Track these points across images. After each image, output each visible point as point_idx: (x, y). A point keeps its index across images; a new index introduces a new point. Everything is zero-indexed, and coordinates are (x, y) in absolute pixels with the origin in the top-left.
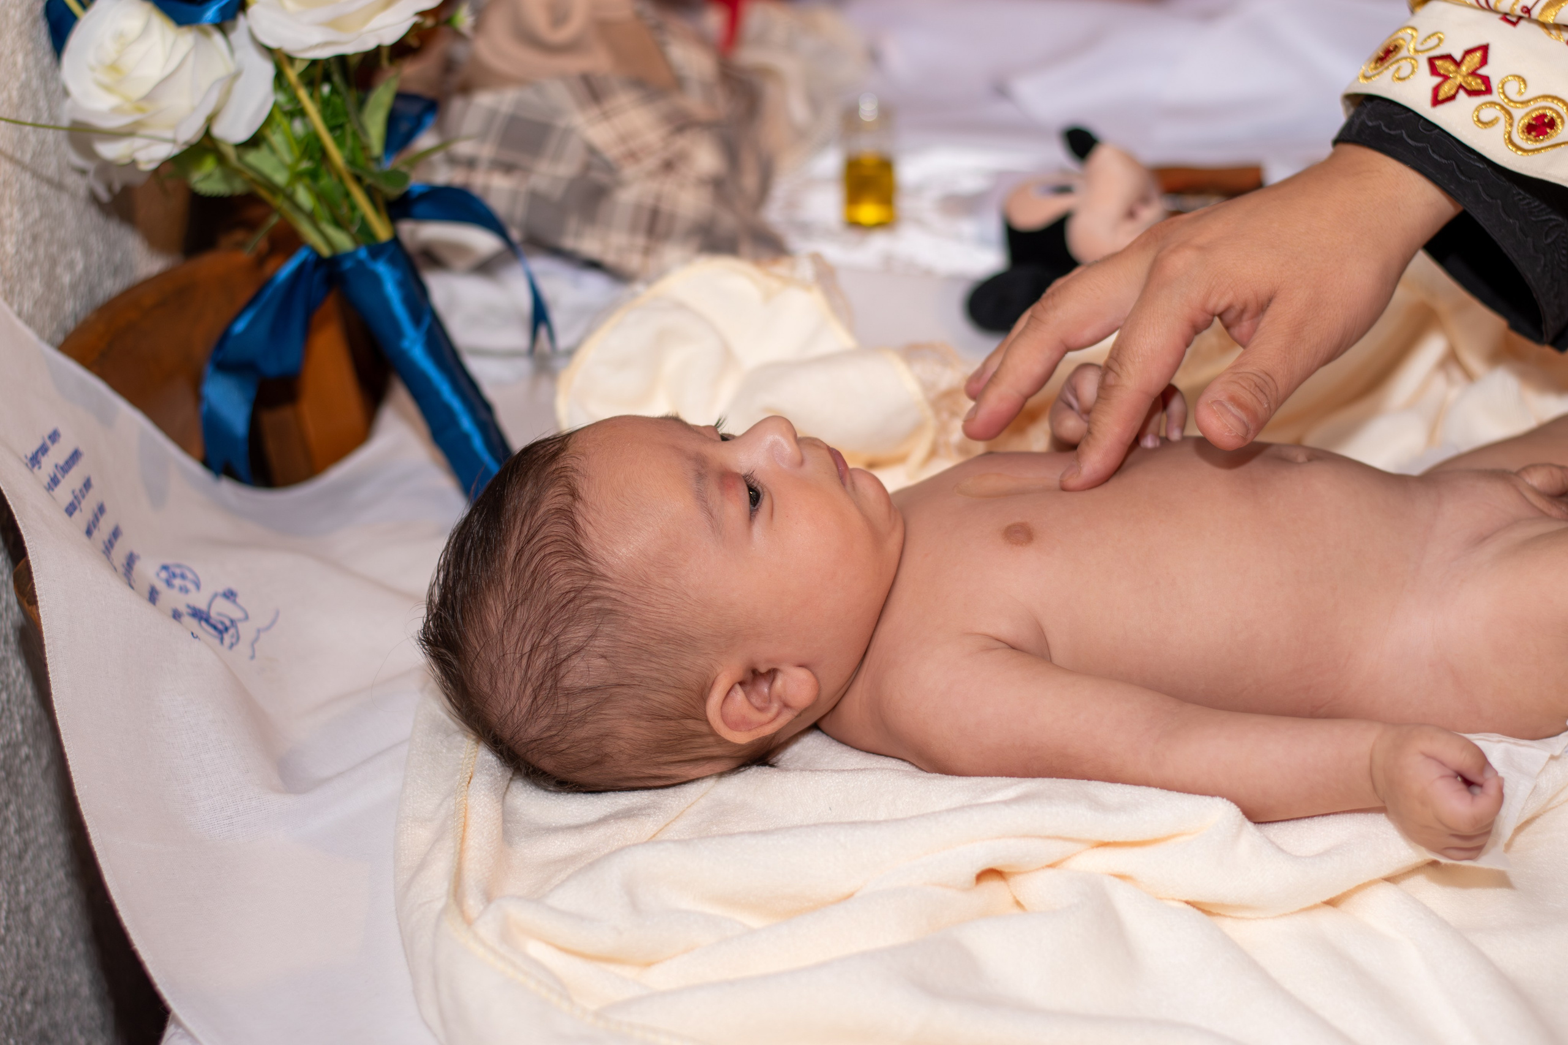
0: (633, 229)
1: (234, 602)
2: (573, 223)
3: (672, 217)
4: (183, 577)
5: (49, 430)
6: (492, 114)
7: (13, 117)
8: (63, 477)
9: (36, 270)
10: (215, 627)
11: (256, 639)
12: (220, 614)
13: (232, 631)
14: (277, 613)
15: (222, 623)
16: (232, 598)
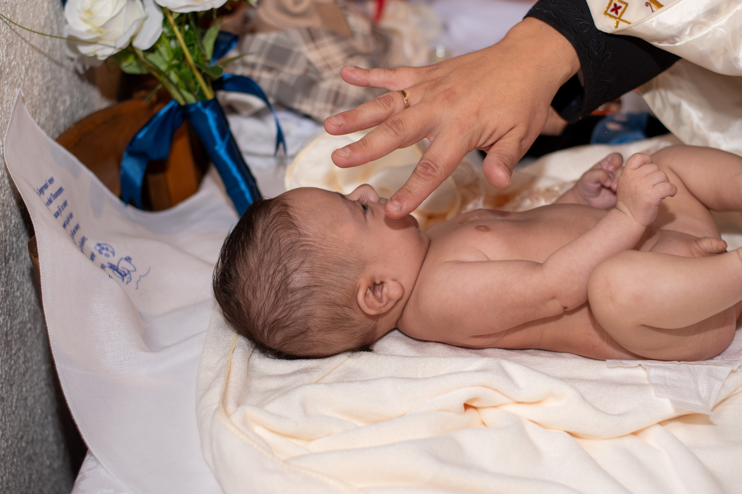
0: (327, 101)
1: (130, 262)
2: (298, 97)
3: (345, 96)
4: (107, 249)
5: (49, 178)
6: (264, 44)
7: (41, 32)
8: (54, 199)
9: (48, 103)
10: (120, 274)
11: (139, 281)
12: (123, 268)
13: (128, 276)
14: (150, 269)
15: (124, 272)
16: (129, 260)
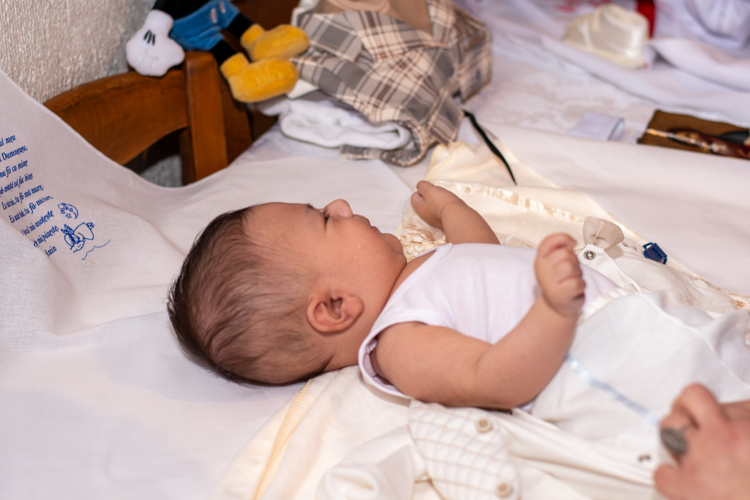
0: (373, 94)
1: (91, 229)
2: (342, 86)
3: (395, 91)
4: (71, 210)
5: (8, 136)
8: (5, 159)
10: (73, 240)
11: (91, 251)
12: (79, 234)
13: (82, 243)
14: (110, 240)
15: (79, 238)
16: (90, 227)
